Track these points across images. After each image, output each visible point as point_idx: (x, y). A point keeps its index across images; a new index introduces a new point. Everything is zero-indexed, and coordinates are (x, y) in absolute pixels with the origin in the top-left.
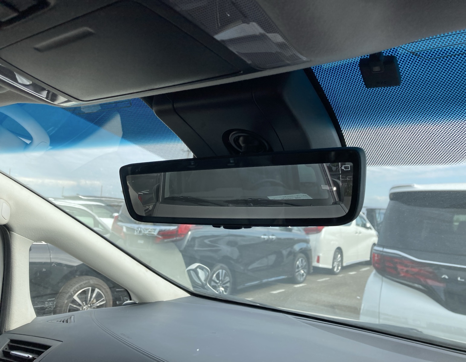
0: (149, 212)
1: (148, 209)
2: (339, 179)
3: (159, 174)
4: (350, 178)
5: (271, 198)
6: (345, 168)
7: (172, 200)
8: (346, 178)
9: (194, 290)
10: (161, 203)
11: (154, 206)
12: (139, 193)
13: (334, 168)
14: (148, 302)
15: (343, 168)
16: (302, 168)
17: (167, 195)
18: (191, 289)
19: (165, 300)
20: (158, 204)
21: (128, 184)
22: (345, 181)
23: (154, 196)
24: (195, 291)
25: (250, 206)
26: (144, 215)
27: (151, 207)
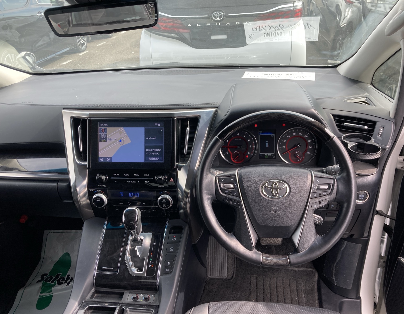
0: (65, 32)
1: (65, 31)
2: (150, 10)
3: (68, 14)
4: (154, 9)
5: (125, 20)
6: (152, 6)
7: (77, 25)
8: (152, 9)
9: (32, 71)
10: (72, 27)
11: (68, 29)
12: (58, 24)
13: (148, 6)
14: (5, 86)
15: (151, 6)
16: (136, 7)
17: (74, 23)
18: (30, 71)
19: (17, 82)
20: (70, 28)
21: (50, 20)
22: (152, 10)
23: (67, 24)
24: (34, 72)
25: (117, 24)
26: (63, 34)
27: (66, 30)
